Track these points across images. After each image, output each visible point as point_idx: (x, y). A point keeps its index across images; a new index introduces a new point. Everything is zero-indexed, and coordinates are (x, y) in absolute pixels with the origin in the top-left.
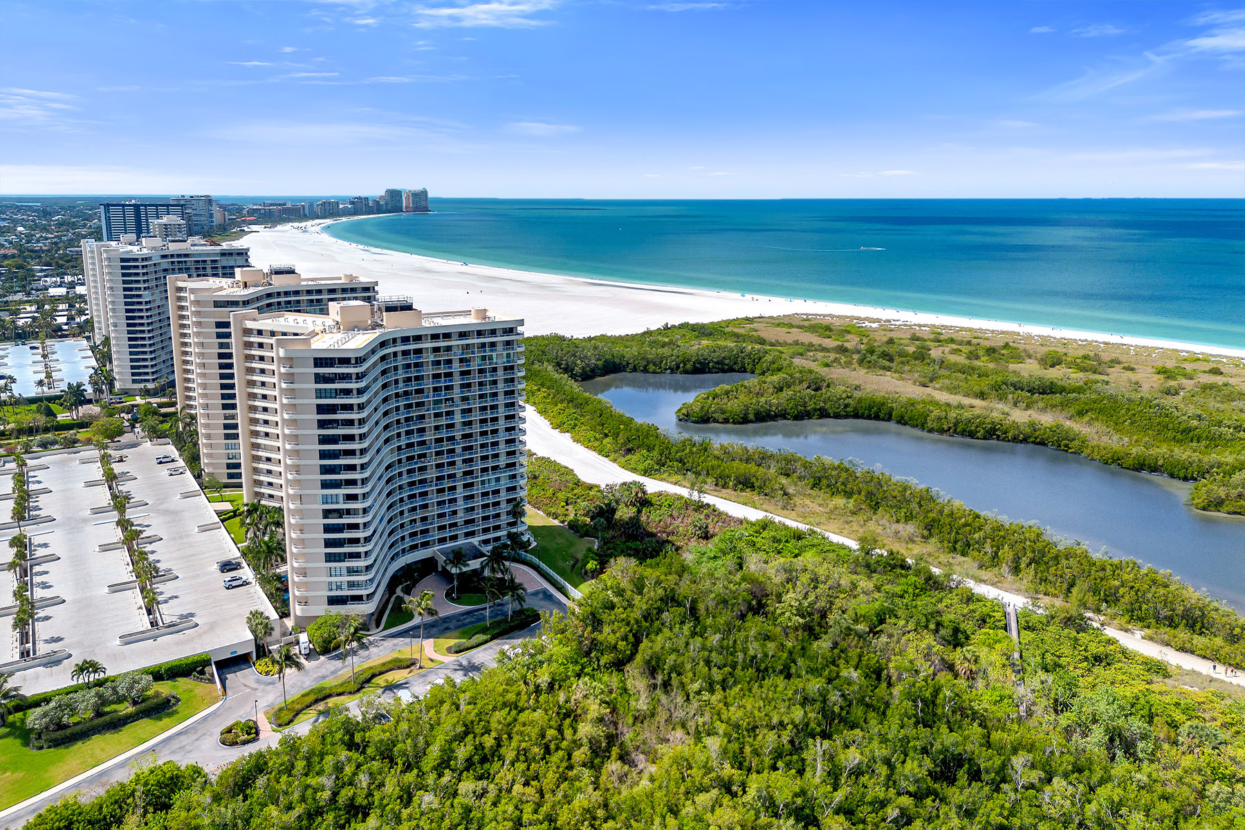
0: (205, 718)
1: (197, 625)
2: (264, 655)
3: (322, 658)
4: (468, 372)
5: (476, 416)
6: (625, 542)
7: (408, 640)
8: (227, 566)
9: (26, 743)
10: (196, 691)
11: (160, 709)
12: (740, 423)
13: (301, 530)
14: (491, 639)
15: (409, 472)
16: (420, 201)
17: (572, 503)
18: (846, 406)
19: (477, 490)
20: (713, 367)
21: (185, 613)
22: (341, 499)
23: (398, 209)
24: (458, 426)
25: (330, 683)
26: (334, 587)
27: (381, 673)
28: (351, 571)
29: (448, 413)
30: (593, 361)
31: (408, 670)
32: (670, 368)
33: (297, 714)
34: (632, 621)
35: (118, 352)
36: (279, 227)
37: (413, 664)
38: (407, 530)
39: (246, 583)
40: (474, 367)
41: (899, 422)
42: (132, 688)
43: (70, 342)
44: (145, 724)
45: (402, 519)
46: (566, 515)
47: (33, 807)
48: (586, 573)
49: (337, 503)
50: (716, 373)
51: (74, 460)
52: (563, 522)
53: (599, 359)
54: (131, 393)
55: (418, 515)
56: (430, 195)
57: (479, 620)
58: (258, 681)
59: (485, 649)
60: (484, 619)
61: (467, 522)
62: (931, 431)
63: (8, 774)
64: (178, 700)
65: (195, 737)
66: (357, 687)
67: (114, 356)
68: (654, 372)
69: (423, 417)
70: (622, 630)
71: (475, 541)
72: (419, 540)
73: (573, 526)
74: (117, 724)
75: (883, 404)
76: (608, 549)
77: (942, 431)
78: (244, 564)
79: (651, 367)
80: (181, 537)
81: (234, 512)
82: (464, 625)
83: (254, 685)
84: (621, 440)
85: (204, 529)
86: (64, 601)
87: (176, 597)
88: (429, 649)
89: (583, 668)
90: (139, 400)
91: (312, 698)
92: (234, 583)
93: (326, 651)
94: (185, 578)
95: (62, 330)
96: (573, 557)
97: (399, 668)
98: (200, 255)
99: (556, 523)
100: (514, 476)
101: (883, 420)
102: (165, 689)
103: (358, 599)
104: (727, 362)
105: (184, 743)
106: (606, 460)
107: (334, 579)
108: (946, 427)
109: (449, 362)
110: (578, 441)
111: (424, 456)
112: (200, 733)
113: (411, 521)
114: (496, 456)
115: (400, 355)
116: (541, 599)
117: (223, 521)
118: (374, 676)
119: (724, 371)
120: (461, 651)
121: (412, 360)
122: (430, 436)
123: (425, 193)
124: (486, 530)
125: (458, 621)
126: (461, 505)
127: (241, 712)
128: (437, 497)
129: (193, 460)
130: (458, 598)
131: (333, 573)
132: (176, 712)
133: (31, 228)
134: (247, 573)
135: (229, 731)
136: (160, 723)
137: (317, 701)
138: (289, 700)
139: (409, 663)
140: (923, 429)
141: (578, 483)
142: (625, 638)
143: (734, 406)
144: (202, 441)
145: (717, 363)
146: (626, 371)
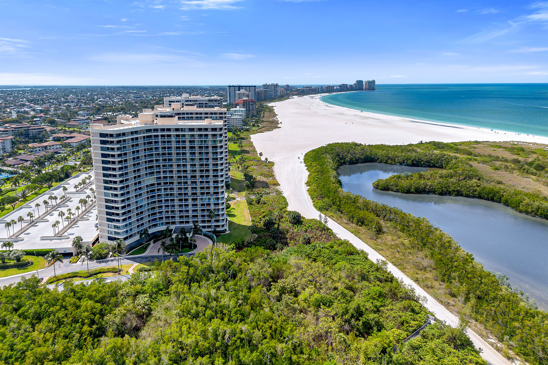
3: (95, 261)
4: (194, 147)
5: (198, 168)
12: (405, 193)
15: (165, 189)
16: (371, 85)
18: (475, 191)
19: (199, 202)
20: (424, 164)
21: (72, 233)
23: (361, 89)
24: (189, 172)
26: (110, 233)
28: (115, 227)
29: (184, 165)
30: (358, 156)
31: (114, 274)
32: (399, 162)
40: (197, 145)
41: (505, 204)
44: (15, 270)
50: (425, 167)
53: (362, 155)
56: (376, 83)
61: (194, 216)
62: (521, 212)
64: (32, 264)
68: (391, 164)
69: (171, 165)
74: (5, 268)
75: (498, 192)
77: (527, 213)
79: (390, 161)
86: (48, 221)
87: (78, 227)
88: (133, 267)
93: (98, 258)
98: (201, 101)
100: (218, 199)
101: (496, 201)
104: (432, 162)
107: (110, 229)
108: (530, 210)
111: (173, 183)
114: (209, 188)
115: (160, 136)
118: (99, 273)
119: (430, 166)
122: (175, 175)
123: (374, 82)
124: (203, 222)
126: (190, 208)
128: (179, 202)
131: (109, 226)
132: (27, 269)
136: (19, 271)
137: (70, 277)
140: (517, 210)
143: (405, 183)
145: (426, 162)
146: (376, 162)
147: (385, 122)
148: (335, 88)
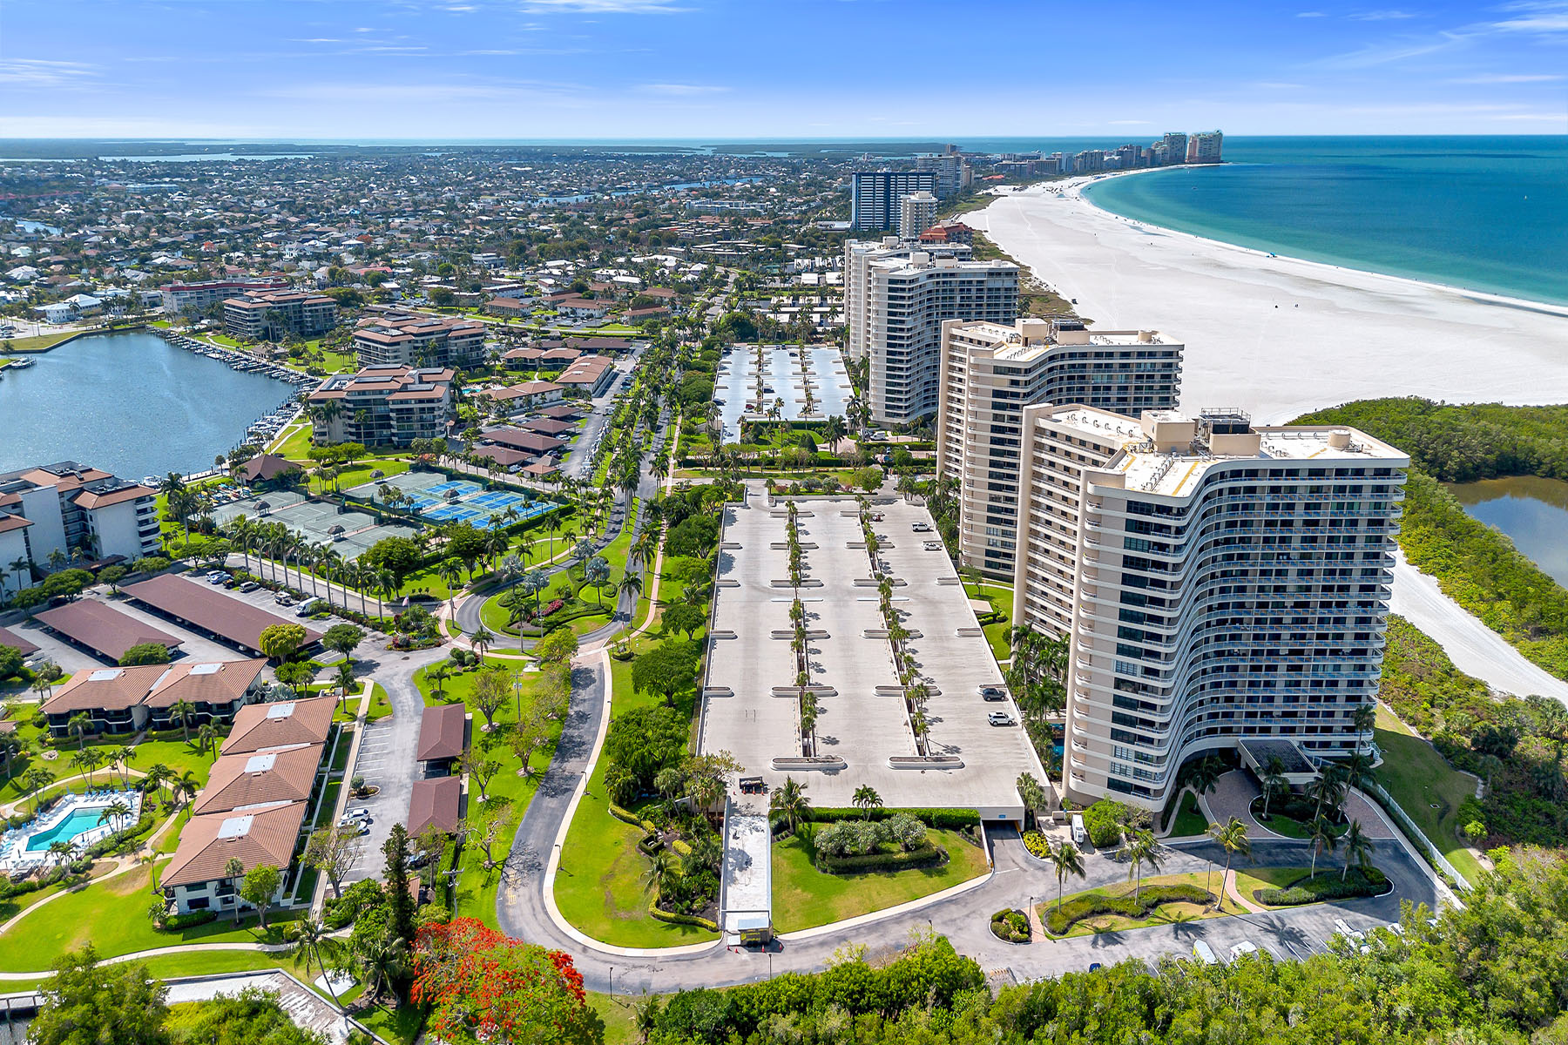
0: (974, 891)
1: (963, 766)
2: (1033, 828)
3: (1098, 853)
4: (1315, 523)
5: (1318, 581)
6: (1529, 797)
7: (1202, 862)
8: (992, 695)
9: (813, 861)
10: (965, 852)
11: (930, 863)
13: (1086, 694)
14: (1317, 900)
15: (1218, 638)
16: (1211, 148)
17: (1440, 706)
19: (1306, 677)
21: (950, 745)
22: (1139, 671)
23: (1179, 159)
24: (1290, 592)
25: (1108, 891)
26: (1118, 770)
27: (1169, 901)
28: (1140, 757)
29: (1279, 573)
30: (1480, 454)
31: (1203, 908)
33: (1072, 923)
34: (1552, 964)
35: (875, 381)
36: (1031, 189)
37: (1210, 901)
38: (1206, 709)
39: (1011, 724)
40: (1325, 516)
42: (907, 833)
43: (823, 349)
44: (915, 875)
45: (1202, 695)
46: (1431, 724)
47: (821, 939)
48: (1463, 834)
49: (1134, 674)
51: (834, 509)
52: (1425, 734)
53: (1489, 452)
54: (884, 426)
55: (1222, 693)
57: (1298, 862)
58: (1027, 860)
59: (1308, 912)
60: (1303, 862)
61: (1285, 714)
63: (799, 891)
64: (948, 858)
65: (966, 912)
66: (1140, 911)
67: (871, 385)
69: (1245, 573)
70: (1534, 972)
71: (1295, 740)
72: (1220, 723)
73: (1443, 747)
74: (891, 868)
76: (1500, 802)
78: (1008, 695)
80: (941, 638)
81: (994, 616)
82: (1277, 864)
83: (1024, 865)
84: (1529, 612)
85: (965, 633)
86: (836, 694)
87: (941, 720)
88: (1231, 884)
89: (1462, 1004)
90: (891, 438)
91: (1087, 907)
92: (1000, 721)
93: (1102, 846)
94: (948, 696)
95: (816, 332)
96: (1441, 799)
97: (1192, 901)
99: (1413, 732)
100: (1362, 668)
102: (934, 838)
103: (1145, 791)
105: (955, 916)
106: (1498, 637)
107: (1118, 761)
109: (1291, 507)
110: (1450, 594)
111: (1241, 621)
112: (971, 907)
113: (1212, 699)
114: (1339, 637)
115: (1226, 492)
116: (1390, 857)
117: (982, 624)
118: (1160, 901)
120: (1273, 904)
121: (1241, 500)
122: (1250, 598)
124: (1311, 730)
125: (1269, 854)
126: (1280, 692)
127: (1011, 897)
128: (1250, 675)
129: (951, 536)
130: (1269, 819)
131: (1118, 753)
132: (945, 872)
133: (782, 190)
134: (1011, 708)
135: (1000, 919)
136: (931, 880)
137: (1094, 913)
138: (1064, 901)
139: (1204, 898)
141: (1450, 672)
142: (1536, 985)
144: (963, 519)
146: (1533, 474)
147: (1391, 302)
148: (1106, 158)
